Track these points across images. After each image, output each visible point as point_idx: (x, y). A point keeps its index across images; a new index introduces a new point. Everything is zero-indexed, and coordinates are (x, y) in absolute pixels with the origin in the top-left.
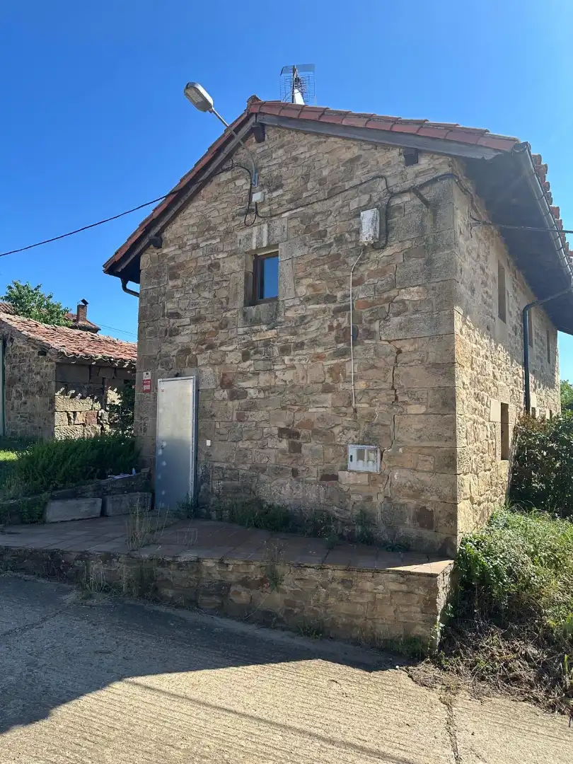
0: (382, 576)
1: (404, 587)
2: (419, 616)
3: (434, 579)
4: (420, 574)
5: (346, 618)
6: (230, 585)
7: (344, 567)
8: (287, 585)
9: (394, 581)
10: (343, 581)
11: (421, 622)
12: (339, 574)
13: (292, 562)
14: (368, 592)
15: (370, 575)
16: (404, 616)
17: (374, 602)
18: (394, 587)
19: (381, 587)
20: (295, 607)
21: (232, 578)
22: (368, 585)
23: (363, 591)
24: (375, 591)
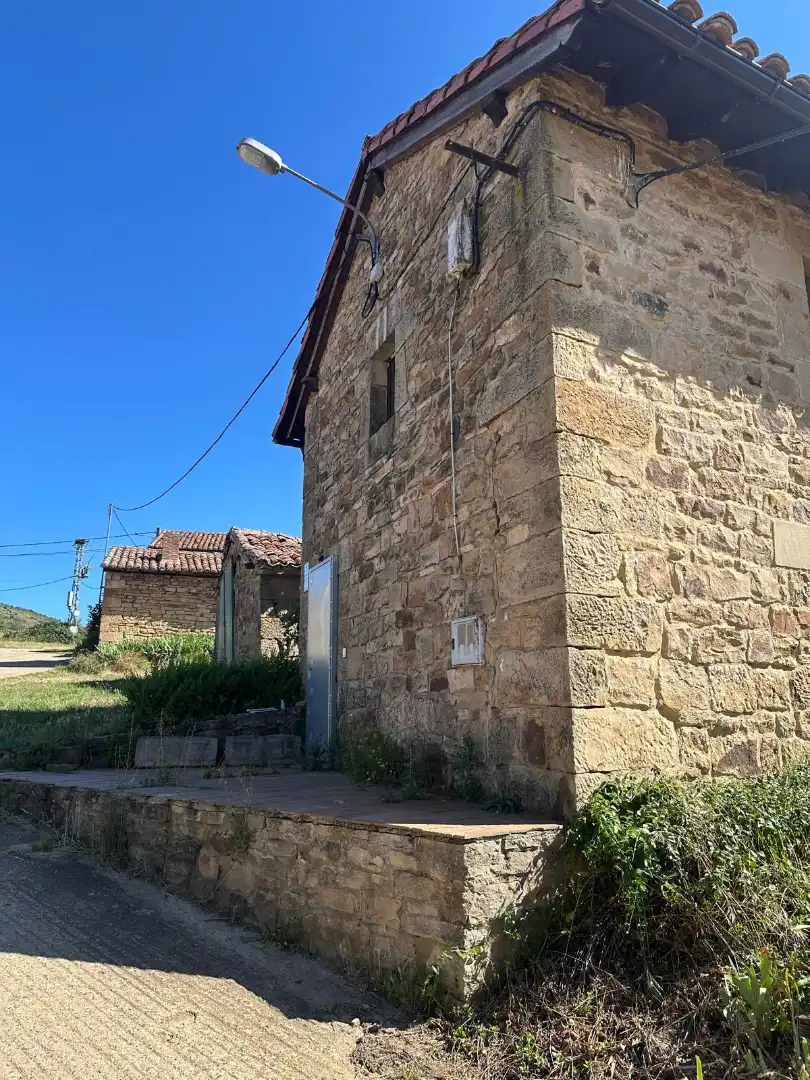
0: (382, 838)
1: (414, 865)
2: (436, 924)
3: (458, 847)
4: (436, 837)
5: (332, 917)
6: (200, 847)
7: (330, 819)
8: (259, 850)
9: (399, 848)
10: (329, 847)
11: (440, 939)
12: (324, 832)
13: (270, 809)
14: (360, 868)
15: (364, 835)
16: (416, 923)
17: (371, 891)
18: (398, 861)
19: (378, 860)
20: (267, 890)
21: (201, 834)
22: (360, 856)
23: (353, 867)
24: (370, 868)
